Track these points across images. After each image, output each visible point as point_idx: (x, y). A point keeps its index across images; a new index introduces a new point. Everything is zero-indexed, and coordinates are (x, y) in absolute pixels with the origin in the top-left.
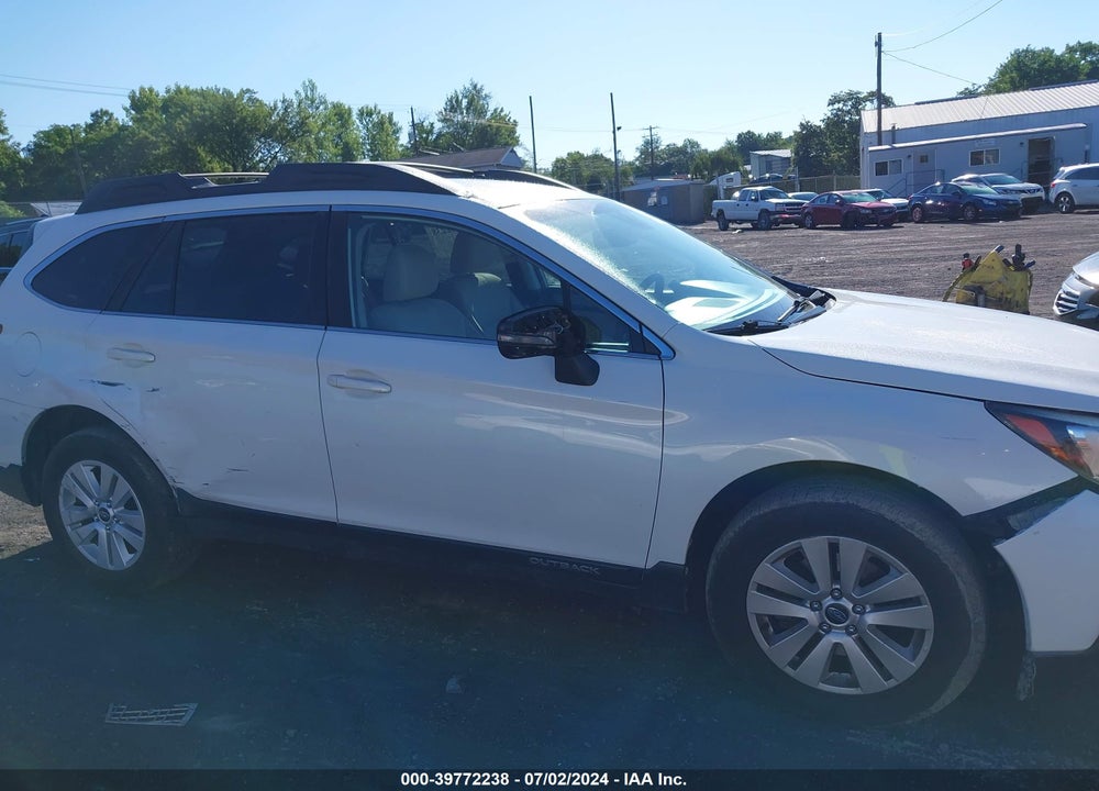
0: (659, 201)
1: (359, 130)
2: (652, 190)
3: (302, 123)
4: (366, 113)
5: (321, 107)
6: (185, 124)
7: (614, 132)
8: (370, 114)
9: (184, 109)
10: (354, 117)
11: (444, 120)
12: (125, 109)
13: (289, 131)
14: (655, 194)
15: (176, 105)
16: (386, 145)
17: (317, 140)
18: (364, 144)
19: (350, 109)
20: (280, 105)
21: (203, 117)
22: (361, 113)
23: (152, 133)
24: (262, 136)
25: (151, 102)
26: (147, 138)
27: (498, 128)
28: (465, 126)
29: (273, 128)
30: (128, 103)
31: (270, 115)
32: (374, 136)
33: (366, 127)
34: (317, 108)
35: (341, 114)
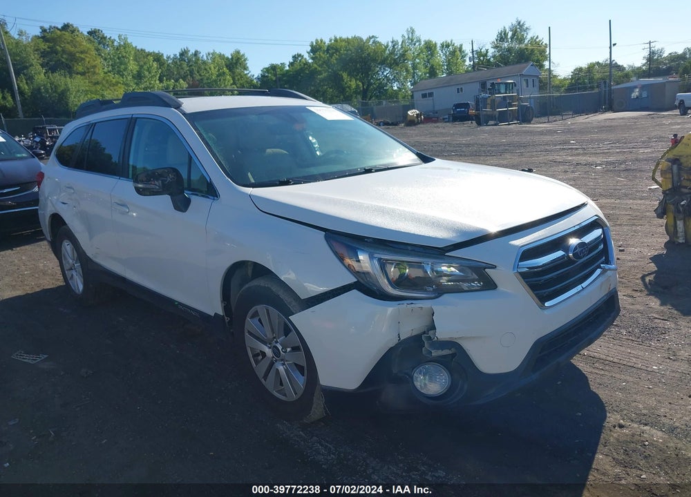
0: (641, 94)
1: (441, 57)
2: (636, 87)
3: (403, 55)
4: (446, 46)
5: (417, 44)
6: (336, 59)
7: (610, 48)
8: (448, 46)
9: (337, 50)
10: (438, 48)
11: (496, 47)
12: (308, 52)
13: (395, 60)
14: (637, 90)
15: (332, 48)
16: (456, 65)
17: (413, 64)
18: (443, 65)
19: (436, 44)
20: (390, 44)
21: (346, 54)
22: (442, 46)
23: (319, 66)
24: (379, 64)
25: (320, 48)
26: (316, 68)
27: (532, 50)
28: (509, 50)
29: (386, 59)
30: (309, 49)
31: (385, 51)
32: (449, 60)
33: (445, 55)
34: (415, 44)
35: (430, 47)
